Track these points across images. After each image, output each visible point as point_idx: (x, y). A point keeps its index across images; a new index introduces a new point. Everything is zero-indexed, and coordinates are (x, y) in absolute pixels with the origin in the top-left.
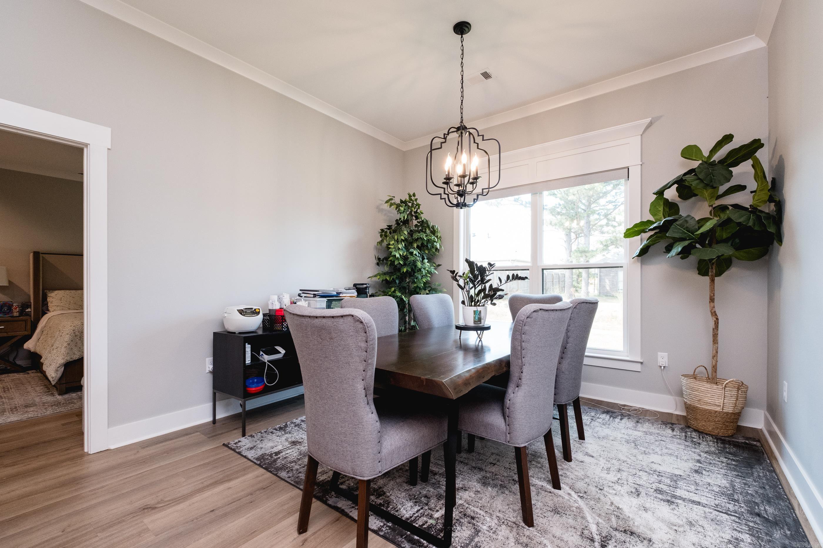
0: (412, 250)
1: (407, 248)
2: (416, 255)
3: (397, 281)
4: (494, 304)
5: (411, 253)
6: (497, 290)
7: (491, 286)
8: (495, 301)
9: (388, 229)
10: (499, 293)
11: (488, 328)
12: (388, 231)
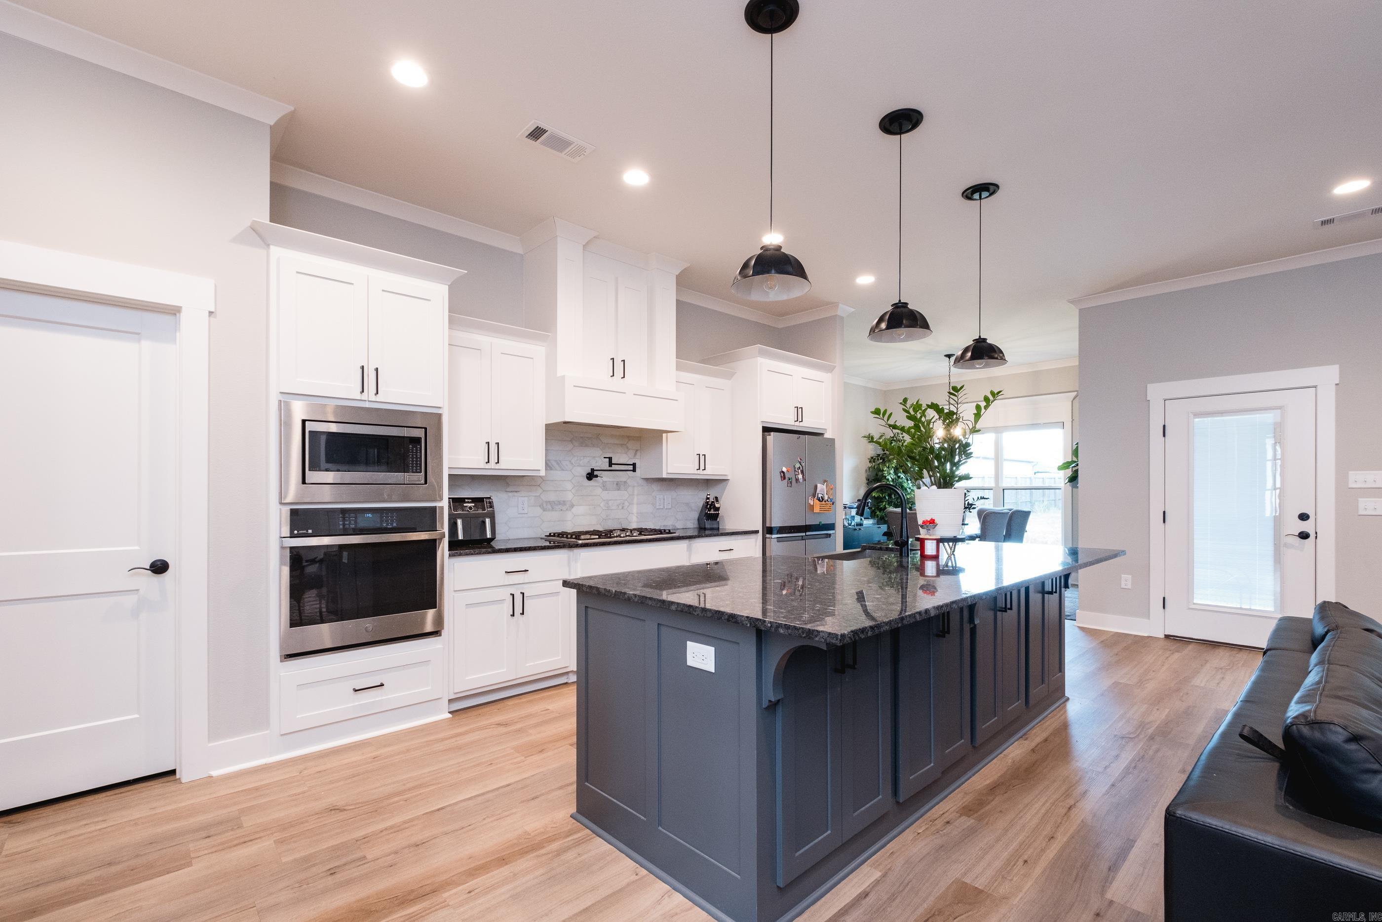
0: (899, 474)
1: (896, 473)
2: (902, 478)
3: (887, 498)
4: (971, 512)
5: (899, 477)
6: (972, 505)
7: (968, 502)
8: (971, 510)
9: (877, 457)
10: (973, 506)
11: (967, 524)
12: (877, 458)
